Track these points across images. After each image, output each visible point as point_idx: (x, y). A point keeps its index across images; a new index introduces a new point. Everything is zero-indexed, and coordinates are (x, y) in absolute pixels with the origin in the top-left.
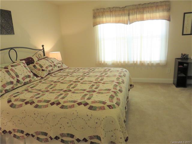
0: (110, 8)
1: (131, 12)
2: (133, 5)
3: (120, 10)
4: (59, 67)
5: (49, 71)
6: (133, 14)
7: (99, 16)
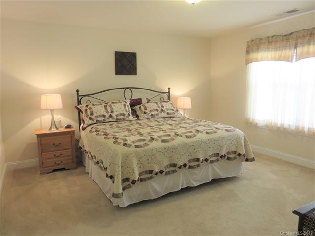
0: (268, 37)
1: (300, 41)
2: (304, 30)
3: (283, 40)
4: (168, 113)
5: (152, 115)
6: (303, 45)
7: (253, 51)
